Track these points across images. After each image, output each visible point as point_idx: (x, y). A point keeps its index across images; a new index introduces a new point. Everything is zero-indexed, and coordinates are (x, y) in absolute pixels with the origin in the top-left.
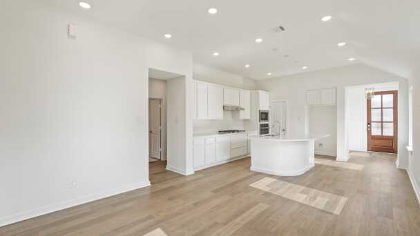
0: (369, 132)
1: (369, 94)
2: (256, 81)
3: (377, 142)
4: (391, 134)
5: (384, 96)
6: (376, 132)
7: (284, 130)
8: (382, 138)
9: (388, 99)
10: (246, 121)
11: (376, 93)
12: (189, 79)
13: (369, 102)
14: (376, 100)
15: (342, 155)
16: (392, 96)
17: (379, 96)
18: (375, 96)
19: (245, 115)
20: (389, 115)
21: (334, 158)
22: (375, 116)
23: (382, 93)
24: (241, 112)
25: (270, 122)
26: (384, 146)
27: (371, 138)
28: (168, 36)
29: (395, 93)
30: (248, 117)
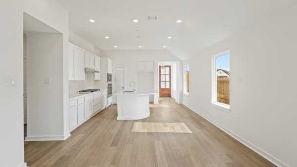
0: (160, 87)
4: (169, 87)
5: (166, 68)
6: (163, 87)
7: (123, 88)
8: (165, 89)
13: (160, 71)
16: (168, 68)
17: (164, 68)
21: (153, 103)
24: (96, 74)
27: (161, 90)
29: (170, 67)
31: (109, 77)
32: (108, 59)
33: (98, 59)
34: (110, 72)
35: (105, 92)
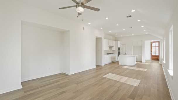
0: (151, 54)
1: (151, 42)
2: (116, 38)
3: (154, 57)
4: (158, 55)
5: (156, 43)
6: (153, 54)
7: (125, 53)
8: (155, 56)
9: (157, 44)
10: (113, 50)
11: (154, 42)
12: (103, 38)
13: (151, 45)
14: (153, 44)
15: (144, 61)
17: (154, 43)
18: (153, 43)
19: (113, 49)
20: (157, 49)
21: (141, 62)
22: (153, 49)
23: (155, 42)
24: (113, 48)
25: (121, 51)
26: (156, 58)
27: (152, 56)
28: (101, 28)
29: (159, 42)
30: (114, 49)
31: (119, 49)
32: (118, 41)
33: (114, 42)
34: (119, 46)
35: (117, 55)
